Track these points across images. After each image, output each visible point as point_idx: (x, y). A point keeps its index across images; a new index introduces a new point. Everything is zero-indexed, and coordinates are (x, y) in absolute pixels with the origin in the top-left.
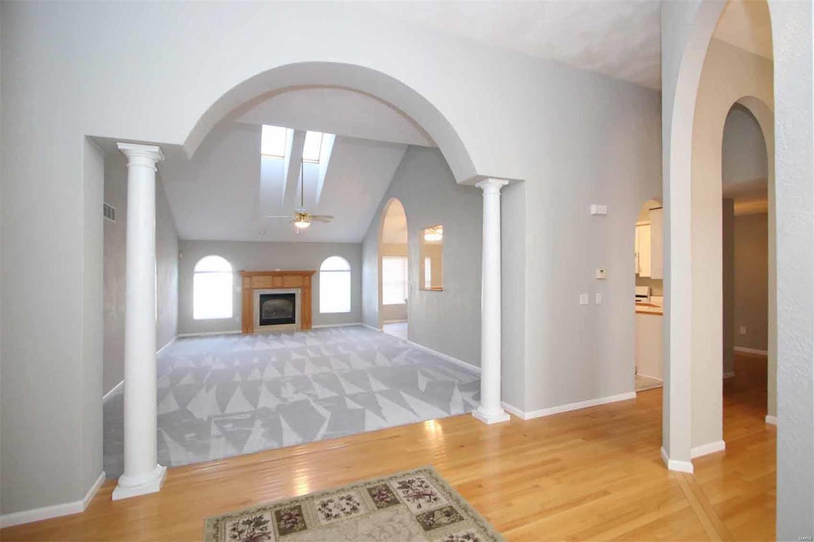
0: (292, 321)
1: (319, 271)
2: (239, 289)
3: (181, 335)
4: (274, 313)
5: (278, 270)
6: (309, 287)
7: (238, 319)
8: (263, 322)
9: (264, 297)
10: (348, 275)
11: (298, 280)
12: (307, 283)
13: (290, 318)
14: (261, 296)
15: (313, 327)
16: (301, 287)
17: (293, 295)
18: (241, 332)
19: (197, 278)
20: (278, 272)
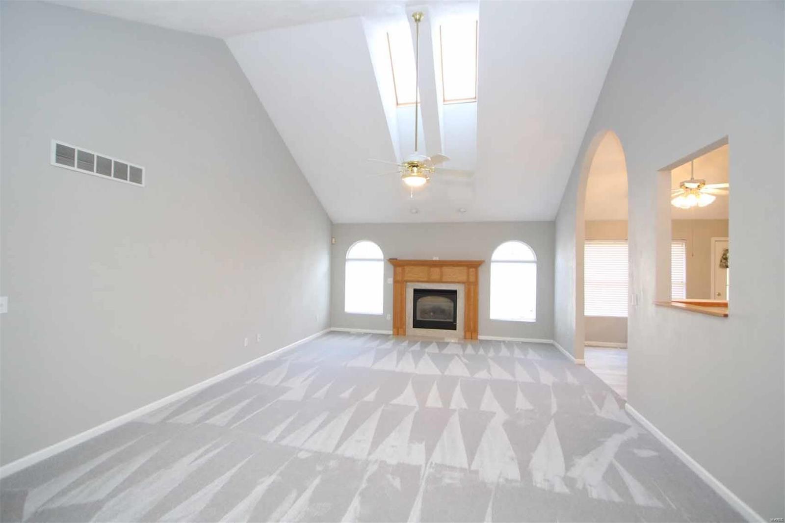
0: (452, 326)
1: (490, 261)
2: (391, 281)
3: (332, 329)
4: (432, 314)
5: (435, 258)
6: (476, 283)
7: (390, 317)
8: (417, 324)
9: (418, 293)
10: (533, 269)
11: (460, 274)
12: (472, 279)
13: (451, 322)
14: (416, 291)
15: (481, 337)
16: (463, 283)
17: (454, 293)
18: (391, 332)
19: (349, 266)
20: (436, 261)
